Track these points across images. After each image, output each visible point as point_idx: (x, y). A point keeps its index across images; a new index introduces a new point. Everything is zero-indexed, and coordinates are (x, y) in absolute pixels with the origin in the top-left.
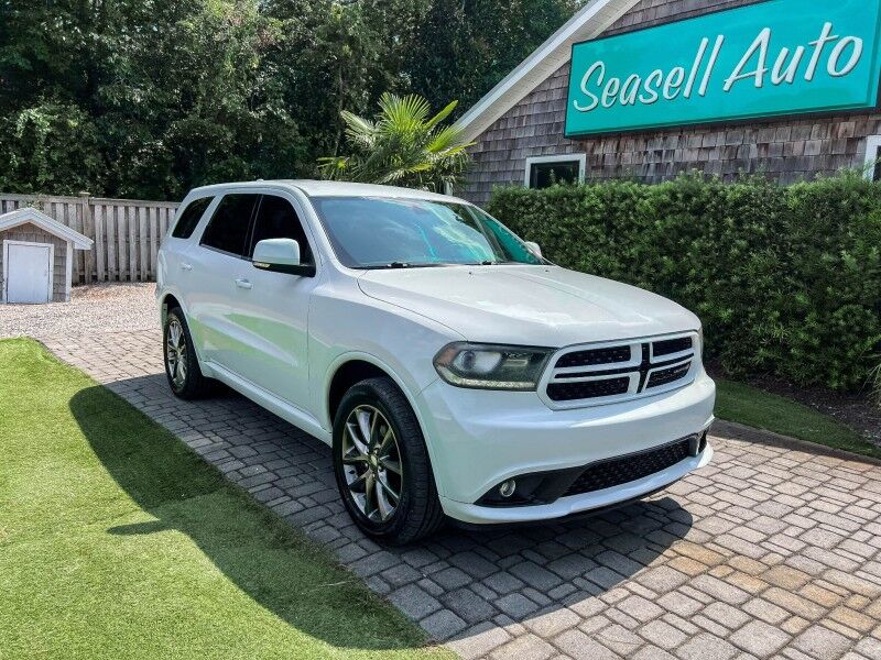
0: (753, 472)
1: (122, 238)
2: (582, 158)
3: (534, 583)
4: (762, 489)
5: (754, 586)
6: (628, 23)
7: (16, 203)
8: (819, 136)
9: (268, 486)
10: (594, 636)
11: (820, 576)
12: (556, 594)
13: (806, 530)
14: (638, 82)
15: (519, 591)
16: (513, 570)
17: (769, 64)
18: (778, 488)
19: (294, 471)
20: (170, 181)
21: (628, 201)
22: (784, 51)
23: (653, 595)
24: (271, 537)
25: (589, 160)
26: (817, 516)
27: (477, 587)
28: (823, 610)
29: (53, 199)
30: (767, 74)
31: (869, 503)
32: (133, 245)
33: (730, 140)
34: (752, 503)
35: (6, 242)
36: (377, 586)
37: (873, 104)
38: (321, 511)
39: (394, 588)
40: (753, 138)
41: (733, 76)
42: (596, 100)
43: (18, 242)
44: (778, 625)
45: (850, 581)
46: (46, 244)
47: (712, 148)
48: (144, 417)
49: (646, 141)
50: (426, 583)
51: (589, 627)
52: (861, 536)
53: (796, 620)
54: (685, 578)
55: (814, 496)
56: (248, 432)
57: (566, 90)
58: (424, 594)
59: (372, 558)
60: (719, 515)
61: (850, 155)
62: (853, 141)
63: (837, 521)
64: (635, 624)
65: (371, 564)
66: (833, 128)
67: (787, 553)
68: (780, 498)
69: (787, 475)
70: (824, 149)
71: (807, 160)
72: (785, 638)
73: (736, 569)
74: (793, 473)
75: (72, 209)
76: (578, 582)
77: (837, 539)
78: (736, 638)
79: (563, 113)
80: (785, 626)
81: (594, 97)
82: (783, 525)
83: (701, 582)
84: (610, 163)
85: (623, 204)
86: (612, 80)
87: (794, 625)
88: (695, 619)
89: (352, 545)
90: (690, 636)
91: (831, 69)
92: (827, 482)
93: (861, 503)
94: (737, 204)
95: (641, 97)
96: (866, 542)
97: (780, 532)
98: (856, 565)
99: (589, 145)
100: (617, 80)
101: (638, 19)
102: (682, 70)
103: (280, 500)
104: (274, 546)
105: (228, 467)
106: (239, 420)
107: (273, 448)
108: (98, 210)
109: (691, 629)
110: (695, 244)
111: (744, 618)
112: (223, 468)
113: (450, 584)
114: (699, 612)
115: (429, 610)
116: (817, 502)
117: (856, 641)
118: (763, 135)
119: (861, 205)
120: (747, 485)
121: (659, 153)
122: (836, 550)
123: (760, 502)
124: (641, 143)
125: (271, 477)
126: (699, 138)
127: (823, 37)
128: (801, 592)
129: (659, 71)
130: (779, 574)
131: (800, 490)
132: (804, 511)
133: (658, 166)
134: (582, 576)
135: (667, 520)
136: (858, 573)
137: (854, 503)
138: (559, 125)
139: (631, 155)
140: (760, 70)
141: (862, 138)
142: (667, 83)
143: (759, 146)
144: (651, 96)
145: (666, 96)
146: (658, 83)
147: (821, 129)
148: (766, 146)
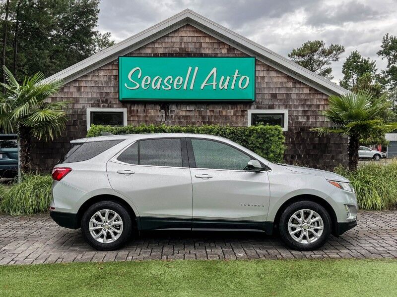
2: (124, 110)
8: (232, 109)
14: (160, 80)
17: (218, 81)
22: (223, 77)
25: (130, 112)
30: (217, 85)
33: (198, 108)
37: (253, 100)
40: (208, 108)
41: (204, 84)
42: (138, 85)
47: (192, 111)
61: (243, 116)
62: (243, 111)
66: (236, 107)
70: (234, 114)
71: (228, 117)
81: (136, 83)
84: (141, 114)
86: (147, 77)
91: (240, 86)
95: (163, 86)
100: (149, 78)
102: (181, 78)
118: (211, 108)
121: (167, 111)
126: (185, 106)
127: (236, 75)
129: (170, 77)
138: (107, 94)
139: (152, 111)
140: (214, 83)
141: (246, 110)
142: (175, 83)
143: (211, 111)
144: (168, 87)
145: (175, 88)
146: (171, 82)
147: (232, 107)
148: (213, 111)
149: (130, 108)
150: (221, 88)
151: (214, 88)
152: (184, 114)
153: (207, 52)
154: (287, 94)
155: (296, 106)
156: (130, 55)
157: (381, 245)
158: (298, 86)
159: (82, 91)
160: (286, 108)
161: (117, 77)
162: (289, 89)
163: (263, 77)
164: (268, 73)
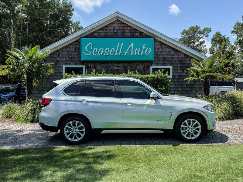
2: (84, 67)
6: (94, 35)
8: (142, 65)
14: (103, 50)
17: (134, 51)
22: (137, 49)
33: (124, 65)
37: (153, 61)
40: (129, 65)
41: (126, 52)
42: (91, 53)
47: (120, 67)
49: (103, 64)
61: (148, 69)
62: (149, 67)
66: (144, 64)
70: (143, 68)
71: (140, 70)
86: (95, 48)
91: (146, 53)
95: (104, 54)
99: (86, 64)
100: (97, 49)
101: (96, 34)
102: (114, 49)
118: (131, 64)
121: (107, 67)
126: (116, 64)
127: (144, 47)
129: (108, 48)
138: (74, 58)
140: (132, 52)
142: (111, 51)
143: (130, 67)
144: (107, 54)
145: (111, 54)
146: (108, 51)
147: (142, 64)
148: (132, 67)
149: (87, 65)
150: (136, 54)
151: (132, 54)
152: (116, 68)
153: (128, 35)
154: (172, 58)
155: (177, 64)
156: (87, 37)
157: (213, 138)
158: (178, 53)
159: (61, 56)
160: (171, 65)
161: (79, 49)
162: (173, 55)
163: (158, 48)
164: (162, 46)
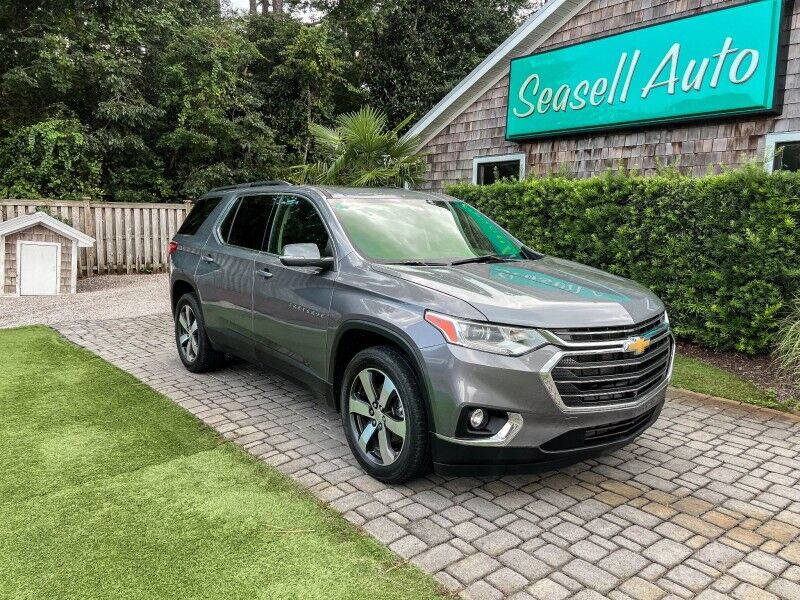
0: (671, 424)
1: (119, 236)
2: (522, 158)
3: (483, 514)
4: (676, 437)
5: (664, 513)
6: (558, 40)
7: (26, 207)
8: (725, 135)
9: (259, 443)
10: (531, 553)
11: (721, 504)
12: (501, 521)
13: (712, 469)
14: (568, 90)
15: (470, 520)
16: (465, 504)
17: (680, 73)
18: (692, 436)
19: (281, 430)
20: (161, 185)
21: (561, 195)
22: (692, 63)
23: (582, 522)
24: (264, 483)
25: (530, 159)
26: (723, 458)
27: (436, 518)
28: (721, 531)
29: (59, 203)
30: (678, 83)
31: (767, 446)
32: (129, 242)
33: (649, 140)
34: (667, 448)
35: (19, 242)
36: (354, 519)
37: (769, 106)
38: (305, 462)
39: (368, 520)
40: (669, 137)
41: (649, 85)
42: (532, 108)
43: (30, 242)
44: (683, 543)
45: (746, 508)
46: (54, 244)
47: (634, 147)
48: (149, 389)
49: (576, 142)
50: (393, 515)
51: (528, 546)
52: (758, 472)
53: (698, 538)
54: (608, 508)
55: (721, 442)
56: (239, 400)
57: (507, 99)
58: (393, 524)
59: (349, 497)
60: (640, 458)
61: (752, 150)
62: (753, 139)
63: (739, 461)
64: (566, 544)
65: (349, 501)
66: (737, 128)
67: (694, 487)
68: (693, 444)
69: (699, 426)
70: (730, 146)
71: (715, 155)
72: (688, 552)
73: (651, 501)
74: (704, 424)
75: (75, 212)
76: (519, 512)
77: (738, 475)
78: (647, 553)
79: (505, 119)
80: (688, 543)
81: (530, 104)
82: (692, 465)
83: (620, 510)
84: (547, 161)
85: (557, 198)
86: (546, 89)
87: (695, 543)
88: (614, 539)
89: (333, 488)
90: (610, 552)
91: (732, 77)
92: (733, 430)
93: (761, 446)
94: (655, 195)
95: (571, 104)
96: (762, 478)
97: (690, 471)
98: (752, 495)
99: (528, 147)
100: (550, 90)
101: (566, 37)
102: (605, 81)
103: (270, 454)
104: (268, 489)
105: (225, 429)
106: (232, 390)
107: (262, 412)
108: (98, 212)
109: (610, 546)
110: (621, 230)
111: (655, 537)
112: (220, 430)
113: (413, 516)
114: (619, 534)
115: (398, 536)
116: (724, 446)
117: (747, 554)
118: (676, 136)
119: (760, 194)
120: (665, 434)
121: (589, 152)
122: (736, 484)
123: (674, 448)
124: (573, 143)
125: (262, 435)
126: (622, 137)
127: (725, 50)
128: (704, 517)
129: (586, 82)
130: (686, 503)
131: (709, 437)
132: (712, 453)
133: (588, 163)
134: (522, 508)
135: (596, 464)
136: (753, 502)
137: (754, 447)
138: (501, 130)
139: (564, 154)
140: (672, 79)
141: (761, 136)
142: (593, 92)
143: (673, 144)
144: (580, 103)
145: (592, 102)
146: (585, 92)
147: (726, 129)
148: (680, 144)
149: (530, 151)
151: (671, 90)
152: (619, 155)
153: (678, 9)
159: (471, 129)
